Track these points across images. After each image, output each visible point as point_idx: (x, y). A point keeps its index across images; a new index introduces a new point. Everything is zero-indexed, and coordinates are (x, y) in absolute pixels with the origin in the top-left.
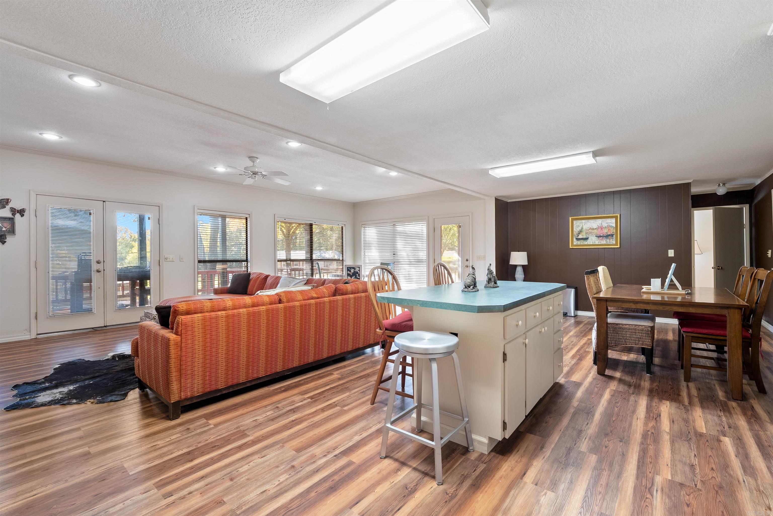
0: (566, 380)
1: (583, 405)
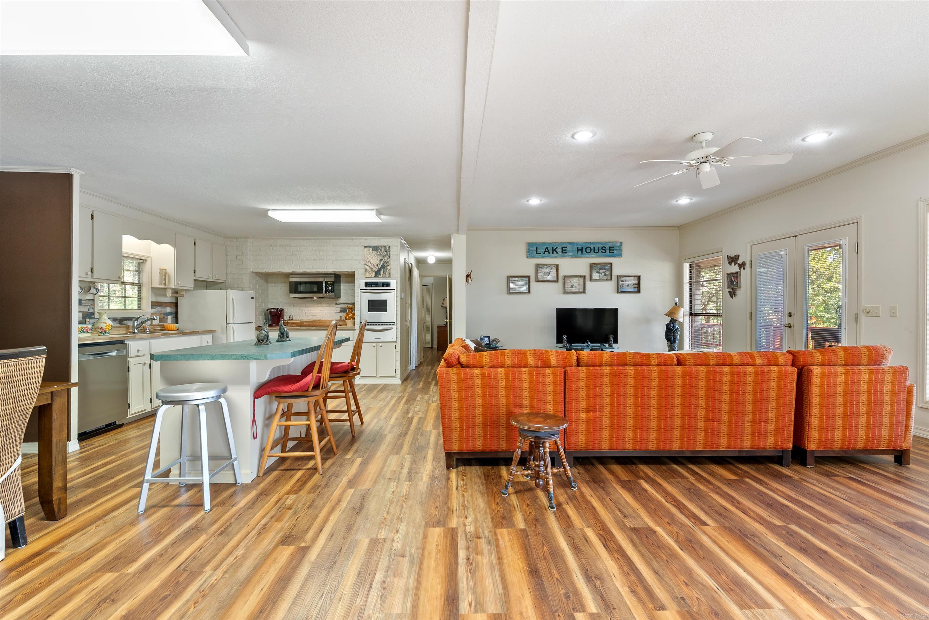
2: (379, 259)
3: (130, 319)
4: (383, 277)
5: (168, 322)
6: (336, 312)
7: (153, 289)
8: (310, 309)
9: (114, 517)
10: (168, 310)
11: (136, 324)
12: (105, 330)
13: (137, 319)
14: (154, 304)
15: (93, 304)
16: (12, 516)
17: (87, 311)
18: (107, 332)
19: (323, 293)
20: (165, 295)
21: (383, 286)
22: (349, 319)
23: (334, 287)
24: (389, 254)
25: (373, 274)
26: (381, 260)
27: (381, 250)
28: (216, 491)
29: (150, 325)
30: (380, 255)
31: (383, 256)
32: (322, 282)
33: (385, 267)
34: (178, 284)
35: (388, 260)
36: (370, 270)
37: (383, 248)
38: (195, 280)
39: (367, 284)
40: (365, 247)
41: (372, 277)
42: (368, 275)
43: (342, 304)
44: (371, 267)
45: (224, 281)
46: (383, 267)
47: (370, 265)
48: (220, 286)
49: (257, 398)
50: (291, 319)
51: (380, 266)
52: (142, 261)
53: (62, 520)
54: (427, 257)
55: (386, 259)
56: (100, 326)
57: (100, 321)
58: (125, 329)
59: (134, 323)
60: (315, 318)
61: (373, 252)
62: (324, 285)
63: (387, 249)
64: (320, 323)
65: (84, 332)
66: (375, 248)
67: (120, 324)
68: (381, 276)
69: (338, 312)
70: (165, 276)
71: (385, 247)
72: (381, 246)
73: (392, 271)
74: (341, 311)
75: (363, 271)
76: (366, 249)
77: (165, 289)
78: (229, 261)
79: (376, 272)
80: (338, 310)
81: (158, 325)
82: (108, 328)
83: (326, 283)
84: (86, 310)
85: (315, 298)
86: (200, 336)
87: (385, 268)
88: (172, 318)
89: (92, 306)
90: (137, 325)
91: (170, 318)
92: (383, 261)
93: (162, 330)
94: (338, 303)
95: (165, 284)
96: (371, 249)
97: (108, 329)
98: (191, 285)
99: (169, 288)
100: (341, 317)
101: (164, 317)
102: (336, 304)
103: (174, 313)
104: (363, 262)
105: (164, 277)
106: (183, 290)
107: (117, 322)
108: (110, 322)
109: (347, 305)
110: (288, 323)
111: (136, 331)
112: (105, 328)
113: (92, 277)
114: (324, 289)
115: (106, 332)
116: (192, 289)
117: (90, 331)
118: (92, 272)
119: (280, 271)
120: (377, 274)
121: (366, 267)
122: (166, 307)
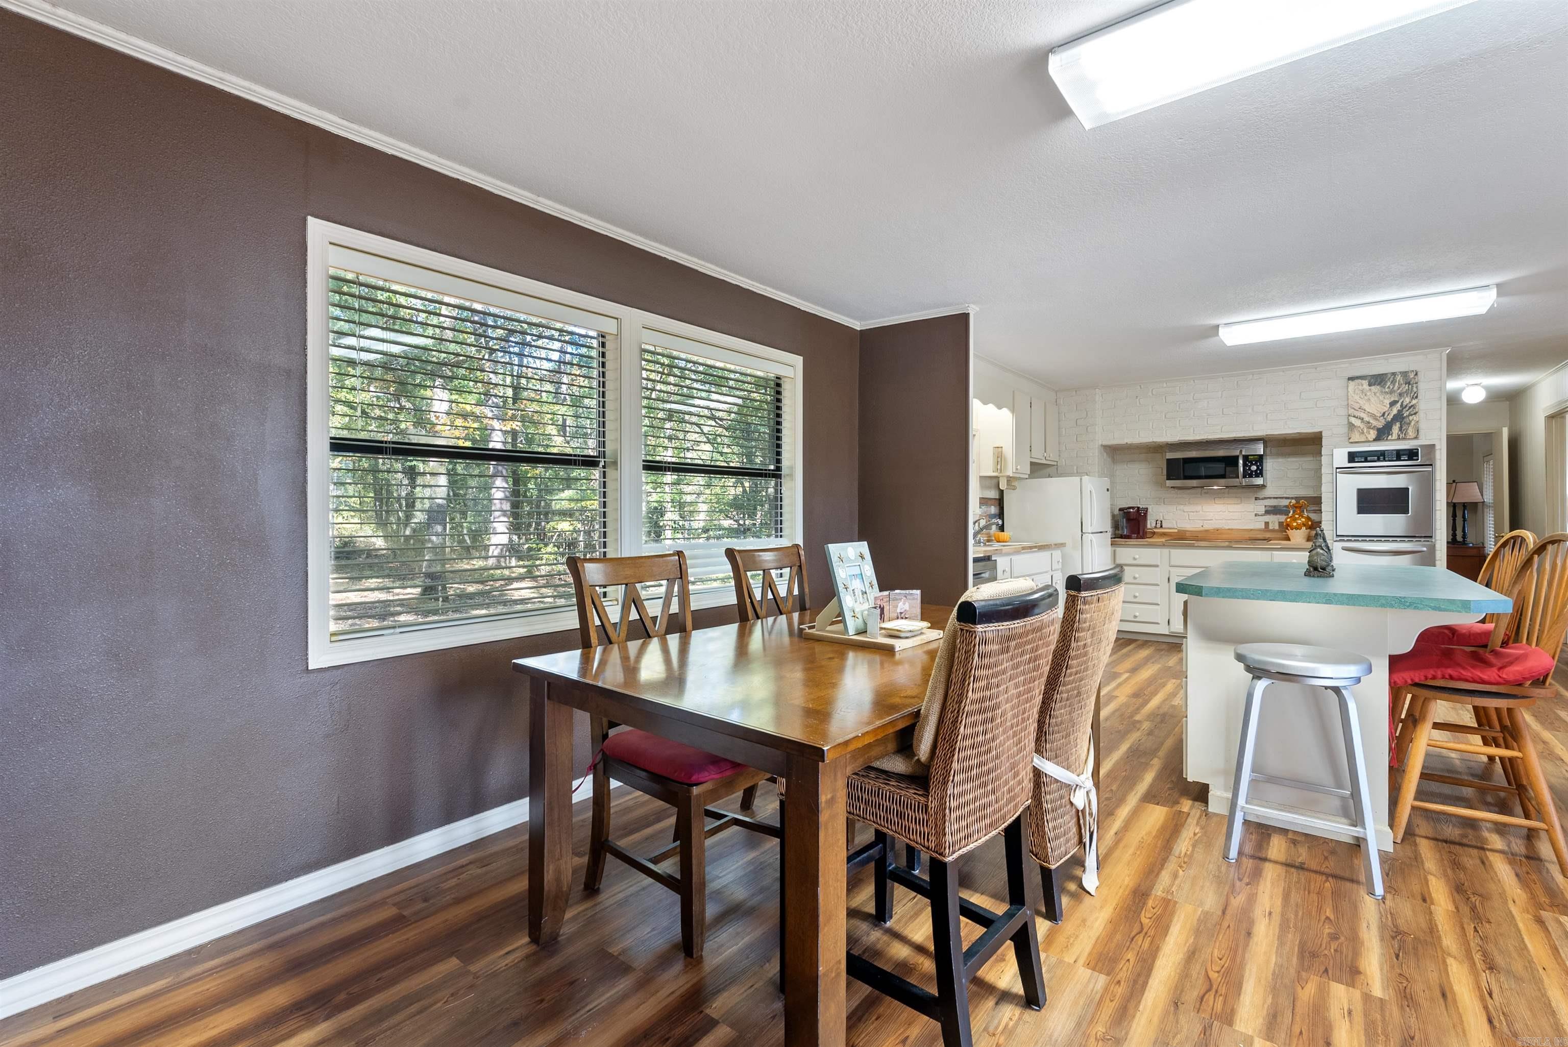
0: (1177, 808)
1: (1143, 760)
2: (1387, 402)
4: (1399, 439)
6: (1256, 515)
8: (1199, 508)
19: (1238, 478)
21: (1399, 459)
22: (1297, 528)
23: (1262, 465)
24: (1415, 389)
25: (1373, 434)
26: (1393, 404)
27: (1393, 382)
30: (1392, 392)
31: (1400, 395)
32: (1237, 458)
33: (1404, 418)
35: (1414, 402)
36: (1362, 426)
37: (1399, 378)
39: (1352, 457)
40: (1351, 379)
41: (1369, 441)
42: (1356, 437)
43: (1270, 498)
44: (1367, 419)
45: (1055, 463)
46: (1399, 417)
47: (1362, 415)
48: (1049, 470)
50: (1159, 525)
51: (1391, 416)
54: (1461, 390)
55: (1407, 400)
60: (1208, 526)
61: (1373, 388)
62: (1241, 462)
63: (1409, 380)
64: (1220, 534)
66: (1378, 380)
68: (1395, 436)
69: (1260, 513)
71: (1405, 374)
72: (1394, 374)
73: (1422, 426)
74: (1267, 512)
75: (1344, 430)
76: (1352, 384)
78: (1064, 430)
79: (1379, 430)
80: (1262, 510)
83: (1246, 458)
85: (1215, 488)
87: (1407, 420)
92: (1399, 405)
94: (1261, 497)
96: (1365, 383)
100: (1267, 524)
102: (1256, 499)
104: (1343, 412)
109: (1289, 500)
110: (1154, 533)
114: (1241, 469)
119: (1155, 440)
120: (1383, 433)
121: (1353, 420)
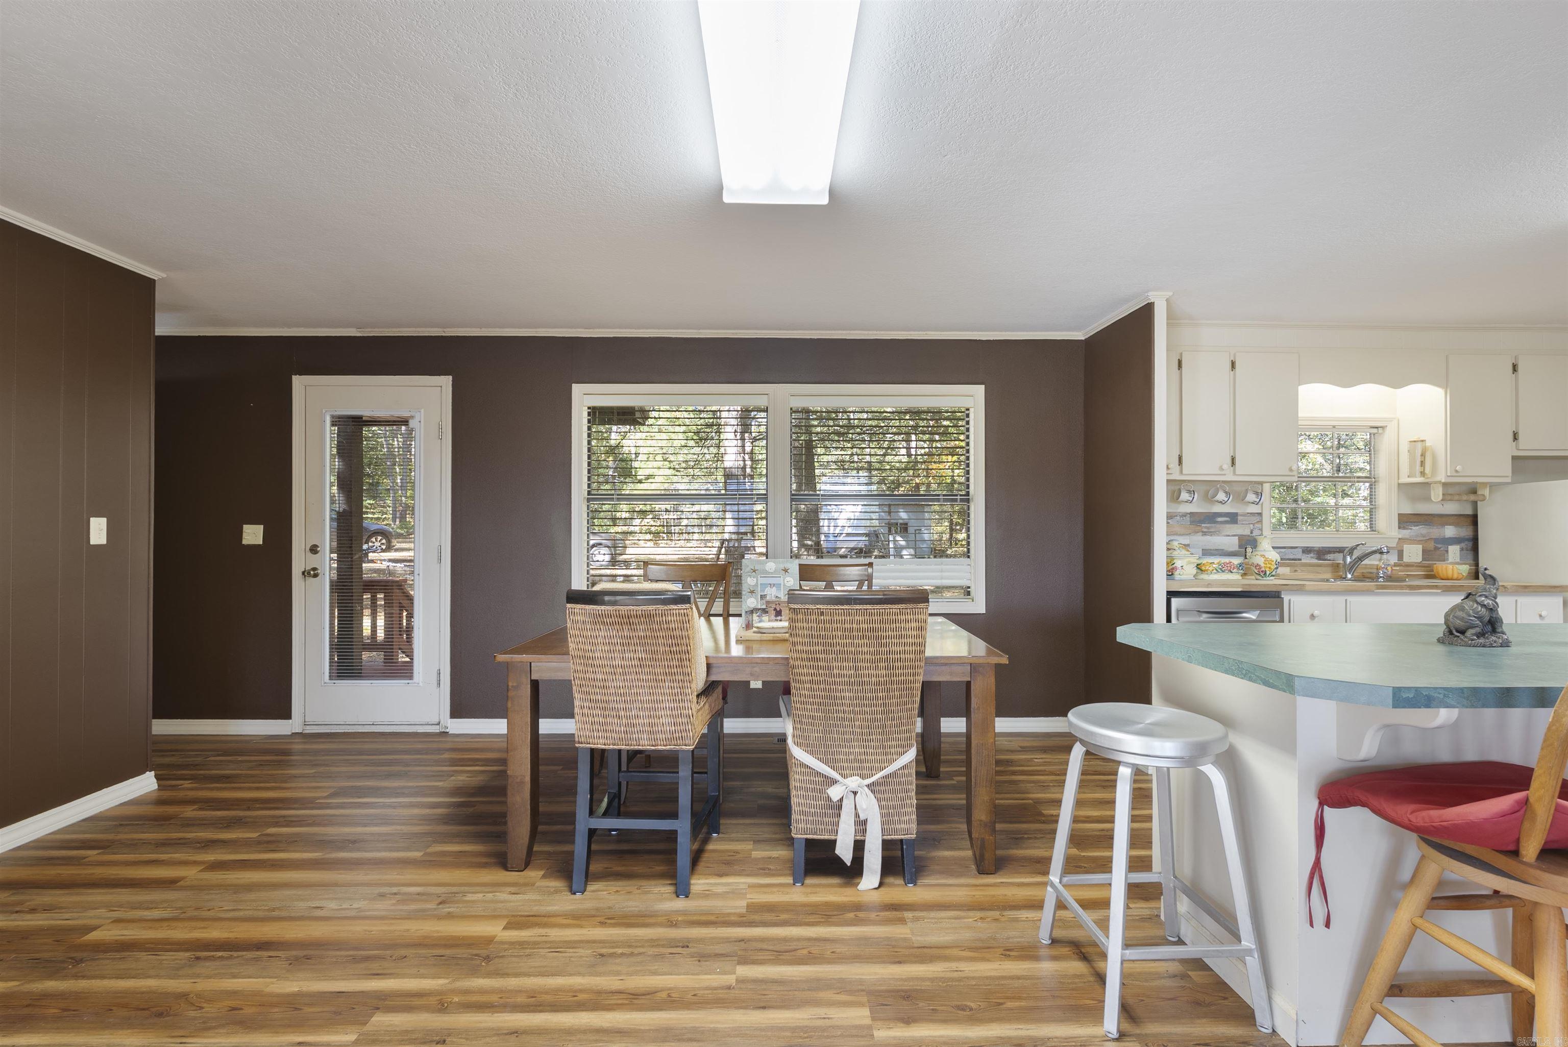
3: (1340, 550)
5: (1450, 560)
7: (1400, 485)
9: (1016, 920)
10: (1450, 531)
11: (1349, 560)
12: (1263, 569)
13: (1351, 551)
14: (1405, 521)
15: (1261, 522)
16: (896, 832)
17: (1249, 533)
18: (1268, 573)
20: (1428, 499)
28: (1198, 1003)
29: (1395, 565)
34: (1457, 471)
38: (1514, 458)
49: (1332, 806)
52: (1375, 431)
53: (985, 876)
56: (1255, 563)
57: (1257, 553)
58: (1329, 569)
59: (1344, 559)
65: (1223, 572)
67: (1319, 558)
70: (1423, 455)
77: (1427, 485)
81: (1418, 566)
82: (1268, 565)
84: (1247, 532)
86: (1515, 598)
88: (1462, 549)
89: (1259, 526)
90: (1350, 563)
91: (1454, 551)
93: (1428, 577)
95: (1423, 474)
97: (1270, 568)
98: (1505, 470)
99: (1436, 483)
101: (1436, 549)
103: (1468, 540)
105: (1419, 459)
106: (1484, 484)
107: (1312, 555)
108: (1274, 556)
111: (1349, 576)
112: (1262, 565)
113: (1234, 473)
115: (1265, 573)
116: (1509, 480)
117: (1235, 570)
118: (1233, 462)
122: (1443, 525)
